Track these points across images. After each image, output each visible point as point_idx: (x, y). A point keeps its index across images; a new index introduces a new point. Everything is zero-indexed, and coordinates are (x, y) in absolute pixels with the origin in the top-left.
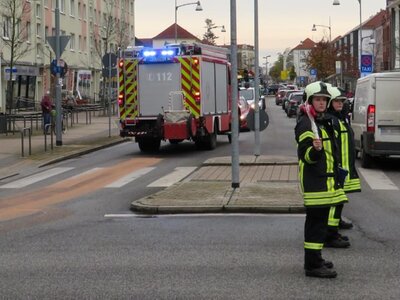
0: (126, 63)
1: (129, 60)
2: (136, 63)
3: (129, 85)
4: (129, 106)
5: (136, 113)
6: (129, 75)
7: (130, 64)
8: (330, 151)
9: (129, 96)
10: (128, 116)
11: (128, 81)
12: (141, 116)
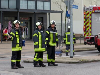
0: (87, 13)
1: (88, 11)
2: (90, 13)
3: (88, 22)
4: (88, 31)
5: (90, 34)
6: (88, 18)
7: (88, 13)
8: (18, 37)
9: (88, 27)
10: (87, 36)
11: (88, 21)
12: (92, 36)
